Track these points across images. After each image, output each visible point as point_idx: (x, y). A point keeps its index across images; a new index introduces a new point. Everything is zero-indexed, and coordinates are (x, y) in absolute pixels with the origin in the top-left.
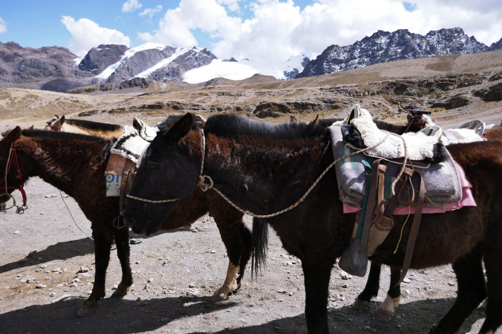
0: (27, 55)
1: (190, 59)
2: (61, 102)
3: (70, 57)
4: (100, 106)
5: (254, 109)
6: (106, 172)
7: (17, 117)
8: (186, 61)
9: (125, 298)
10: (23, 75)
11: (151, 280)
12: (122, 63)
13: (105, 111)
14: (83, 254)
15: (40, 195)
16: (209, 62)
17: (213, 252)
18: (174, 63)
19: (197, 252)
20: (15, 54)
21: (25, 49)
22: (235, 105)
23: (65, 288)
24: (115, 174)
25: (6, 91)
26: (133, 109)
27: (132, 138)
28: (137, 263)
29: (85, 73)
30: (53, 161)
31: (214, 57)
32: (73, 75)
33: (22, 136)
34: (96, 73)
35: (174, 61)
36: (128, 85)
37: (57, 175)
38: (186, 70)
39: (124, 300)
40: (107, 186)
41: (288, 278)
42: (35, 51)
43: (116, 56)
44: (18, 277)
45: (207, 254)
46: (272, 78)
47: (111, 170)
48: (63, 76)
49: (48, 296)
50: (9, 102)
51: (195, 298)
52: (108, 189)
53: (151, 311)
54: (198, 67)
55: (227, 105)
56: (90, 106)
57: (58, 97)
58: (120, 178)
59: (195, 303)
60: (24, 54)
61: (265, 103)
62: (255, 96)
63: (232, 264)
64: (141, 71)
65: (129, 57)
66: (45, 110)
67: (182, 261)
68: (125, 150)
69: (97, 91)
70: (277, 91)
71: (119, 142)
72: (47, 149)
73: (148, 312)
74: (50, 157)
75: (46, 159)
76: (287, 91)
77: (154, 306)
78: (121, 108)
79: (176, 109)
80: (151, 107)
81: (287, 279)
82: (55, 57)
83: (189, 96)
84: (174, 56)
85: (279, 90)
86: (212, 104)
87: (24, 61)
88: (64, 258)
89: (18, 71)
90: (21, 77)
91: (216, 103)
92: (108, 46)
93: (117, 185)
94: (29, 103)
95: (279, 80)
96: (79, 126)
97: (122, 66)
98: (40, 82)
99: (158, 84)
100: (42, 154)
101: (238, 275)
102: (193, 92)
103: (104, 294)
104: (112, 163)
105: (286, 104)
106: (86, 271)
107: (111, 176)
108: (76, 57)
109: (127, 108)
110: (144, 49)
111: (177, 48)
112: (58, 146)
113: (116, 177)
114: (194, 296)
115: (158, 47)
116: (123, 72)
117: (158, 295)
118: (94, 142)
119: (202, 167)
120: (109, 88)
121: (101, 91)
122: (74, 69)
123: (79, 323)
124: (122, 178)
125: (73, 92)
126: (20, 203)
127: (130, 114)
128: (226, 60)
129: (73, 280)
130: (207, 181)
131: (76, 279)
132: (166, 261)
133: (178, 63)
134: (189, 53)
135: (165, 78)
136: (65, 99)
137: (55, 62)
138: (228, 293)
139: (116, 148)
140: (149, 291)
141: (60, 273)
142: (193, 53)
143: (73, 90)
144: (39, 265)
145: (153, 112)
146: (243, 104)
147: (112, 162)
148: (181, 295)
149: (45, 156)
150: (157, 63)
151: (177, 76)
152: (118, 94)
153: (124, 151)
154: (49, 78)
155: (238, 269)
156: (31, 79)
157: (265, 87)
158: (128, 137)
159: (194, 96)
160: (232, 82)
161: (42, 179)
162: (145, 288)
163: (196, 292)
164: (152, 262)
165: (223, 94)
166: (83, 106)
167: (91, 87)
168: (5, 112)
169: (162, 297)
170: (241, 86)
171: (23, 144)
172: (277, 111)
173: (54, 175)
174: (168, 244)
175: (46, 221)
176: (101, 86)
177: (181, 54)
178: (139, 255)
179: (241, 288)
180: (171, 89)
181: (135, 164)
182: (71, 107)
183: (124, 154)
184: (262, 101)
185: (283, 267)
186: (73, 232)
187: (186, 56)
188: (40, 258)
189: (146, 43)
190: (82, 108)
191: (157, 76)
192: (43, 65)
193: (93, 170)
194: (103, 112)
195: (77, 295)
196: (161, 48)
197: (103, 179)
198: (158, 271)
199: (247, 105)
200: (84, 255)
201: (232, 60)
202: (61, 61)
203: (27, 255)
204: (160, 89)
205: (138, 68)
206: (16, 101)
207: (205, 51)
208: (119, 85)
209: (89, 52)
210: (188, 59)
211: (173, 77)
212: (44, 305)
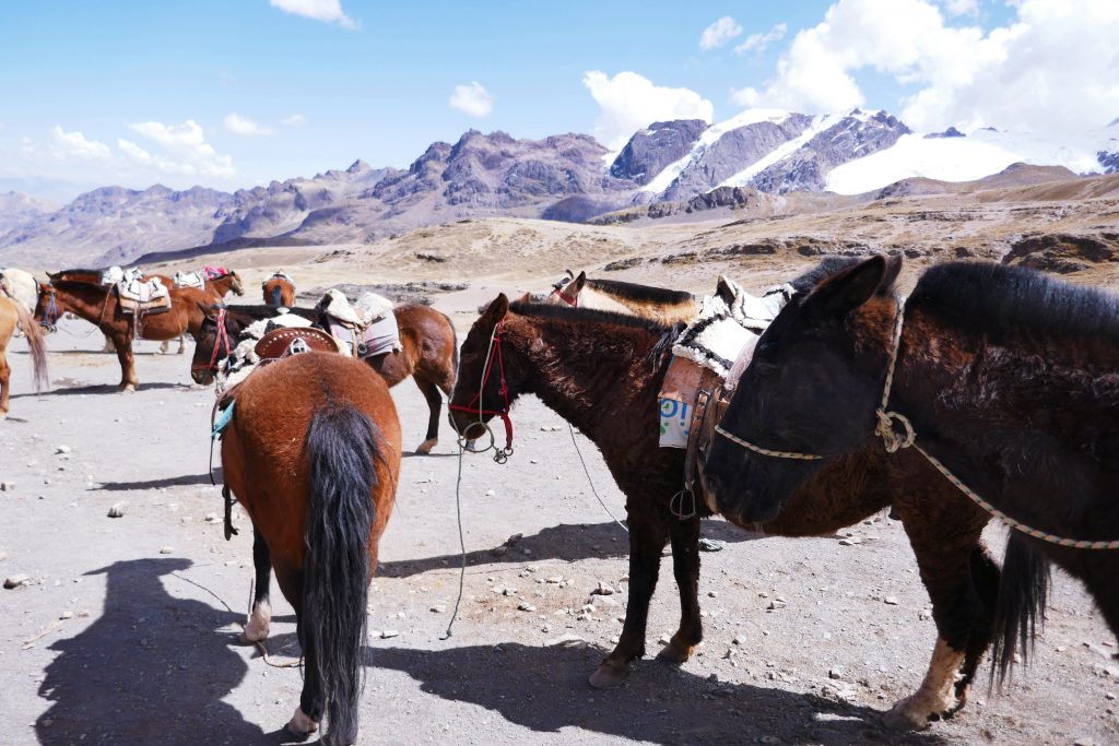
0: (522, 153)
1: (845, 137)
2: (575, 242)
3: (596, 153)
4: (646, 250)
5: (1007, 250)
6: (660, 395)
7: (499, 271)
8: (835, 143)
9: (685, 667)
10: (513, 192)
11: (742, 639)
12: (695, 158)
13: (656, 259)
14: (603, 556)
15: (532, 424)
16: (891, 142)
17: (890, 600)
18: (806, 149)
19: (850, 594)
20: (503, 154)
21: (519, 143)
22: (954, 243)
23: (569, 619)
24: (680, 399)
25: (486, 223)
26: (713, 255)
27: (717, 322)
28: (711, 595)
29: (622, 183)
30: (562, 366)
31: (904, 130)
32: (600, 188)
33: (510, 314)
34: (642, 182)
35: (807, 145)
36: (703, 203)
37: (567, 393)
38: (835, 165)
39: (682, 672)
40: (662, 424)
41: (1109, 712)
42: (536, 146)
43: (684, 144)
44: (490, 580)
45: (875, 603)
46: (1061, 171)
47: (673, 390)
48: (581, 191)
49: (538, 630)
50: (489, 243)
51: (842, 707)
52: (664, 431)
53: (740, 712)
54: (863, 155)
55: (931, 242)
56: (628, 250)
57: (570, 233)
58: (689, 409)
59: (841, 718)
60: (517, 153)
61: (1038, 237)
62: (1011, 219)
63: (945, 643)
64: (732, 172)
65: (709, 144)
66: (547, 258)
67: (813, 609)
68: (702, 349)
69: (642, 219)
70: (1075, 205)
71: (690, 332)
72: (554, 340)
73: (732, 713)
74: (556, 358)
75: (550, 361)
76: (1107, 203)
77: (746, 703)
78: (688, 252)
79: (805, 254)
80: (751, 250)
81: (1105, 715)
82: (569, 154)
83: (839, 223)
84: (808, 135)
85: (1080, 203)
86: (892, 242)
87: (516, 165)
88: (570, 559)
89: (506, 185)
90: (511, 196)
91: (904, 239)
92: (668, 124)
93: (682, 424)
94: (520, 245)
95: (1083, 175)
96: (611, 292)
97: (694, 164)
98: (540, 205)
99: (767, 199)
100: (544, 351)
101: (959, 676)
102: (848, 214)
103: (642, 652)
104: (674, 376)
105: (1100, 239)
106: (608, 593)
107: (671, 404)
108: (606, 151)
109: (699, 252)
110: (742, 125)
111: (814, 116)
112: (572, 336)
113: (680, 406)
114: (841, 700)
115: (771, 118)
116: (696, 176)
117: (755, 678)
118: (640, 329)
119: (887, 390)
120: (666, 211)
121: (650, 219)
122: (601, 177)
123: (592, 700)
124: (694, 410)
125: (598, 223)
126: (501, 443)
127: (705, 265)
128: (934, 135)
129: (585, 607)
130: (897, 427)
131: (590, 606)
132: (775, 602)
133: (815, 149)
134: (845, 123)
135: (784, 186)
136: (582, 236)
137: (569, 164)
138: (929, 714)
139: (684, 343)
140: (736, 665)
141: (561, 587)
142: (852, 125)
143: (597, 217)
144: (525, 564)
145: (754, 261)
146: (974, 240)
147: (675, 374)
148: (809, 691)
149: (549, 354)
150: (769, 152)
151: (812, 178)
152: (683, 224)
153: (701, 351)
154: (558, 195)
155: (961, 659)
156: (526, 199)
157: (1039, 196)
158: (710, 321)
159: (850, 224)
160: (948, 186)
161: (541, 400)
162: (728, 656)
163: (847, 692)
164: (745, 599)
165: (923, 217)
166: (616, 251)
167: (631, 211)
168: (481, 262)
169: (763, 684)
170: (971, 195)
171: (511, 330)
172: (1072, 255)
173: (562, 394)
174: (780, 562)
175: (540, 477)
176: (650, 208)
177: (824, 130)
178: (717, 577)
179: (964, 709)
180: (795, 210)
181: (723, 381)
182: (593, 251)
183: (700, 358)
184: (1028, 232)
185: (1091, 678)
186: (587, 506)
187: (835, 133)
188: (527, 551)
189: (747, 112)
190: (612, 254)
191: (766, 181)
192: (547, 172)
193: (635, 387)
194: (652, 261)
195: (590, 639)
196: (778, 118)
197: (654, 410)
198: (756, 621)
199: (986, 242)
200: (606, 558)
201: (952, 133)
202: (580, 162)
203: (507, 541)
204: (772, 210)
205: (726, 166)
206: (500, 241)
207: (881, 118)
208: (687, 205)
209: (632, 140)
210: (840, 139)
211: (803, 181)
212: (531, 647)
